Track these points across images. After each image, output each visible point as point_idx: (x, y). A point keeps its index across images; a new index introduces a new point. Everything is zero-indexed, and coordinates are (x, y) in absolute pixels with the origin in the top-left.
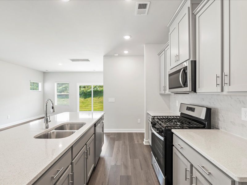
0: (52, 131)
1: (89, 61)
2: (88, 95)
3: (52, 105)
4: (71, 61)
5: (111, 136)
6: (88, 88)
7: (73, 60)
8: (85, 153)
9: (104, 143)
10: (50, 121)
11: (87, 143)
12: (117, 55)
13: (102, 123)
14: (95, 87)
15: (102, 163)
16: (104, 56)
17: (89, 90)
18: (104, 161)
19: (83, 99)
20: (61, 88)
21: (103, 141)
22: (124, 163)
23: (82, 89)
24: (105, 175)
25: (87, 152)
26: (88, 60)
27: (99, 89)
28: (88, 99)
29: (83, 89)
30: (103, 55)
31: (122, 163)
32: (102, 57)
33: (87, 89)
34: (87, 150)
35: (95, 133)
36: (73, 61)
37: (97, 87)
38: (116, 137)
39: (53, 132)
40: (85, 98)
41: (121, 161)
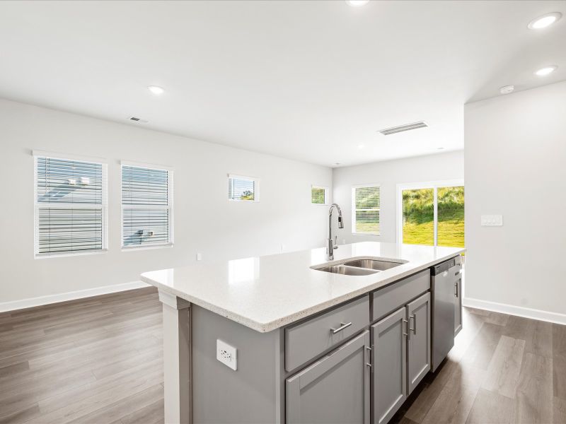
0: (340, 266)
1: (426, 126)
2: (427, 215)
3: (338, 215)
4: (382, 135)
5: (488, 320)
6: (428, 198)
7: (387, 132)
8: (404, 326)
9: (461, 328)
10: (336, 248)
11: (409, 305)
12: (511, 88)
13: (457, 274)
14: (447, 195)
15: (454, 374)
16: (467, 104)
17: (429, 204)
18: (460, 372)
19: (414, 224)
20: (364, 200)
21: (461, 323)
22: (526, 399)
23: (412, 201)
24: (459, 402)
25: (407, 324)
26: (421, 125)
27: (456, 200)
28: (427, 225)
29: (415, 201)
30: (464, 102)
31: (520, 395)
32: (462, 107)
33: (423, 200)
34: (407, 319)
35: (431, 290)
36: (386, 134)
37: (452, 195)
38: (504, 325)
39: (340, 268)
40: (419, 223)
41: (517, 391)
